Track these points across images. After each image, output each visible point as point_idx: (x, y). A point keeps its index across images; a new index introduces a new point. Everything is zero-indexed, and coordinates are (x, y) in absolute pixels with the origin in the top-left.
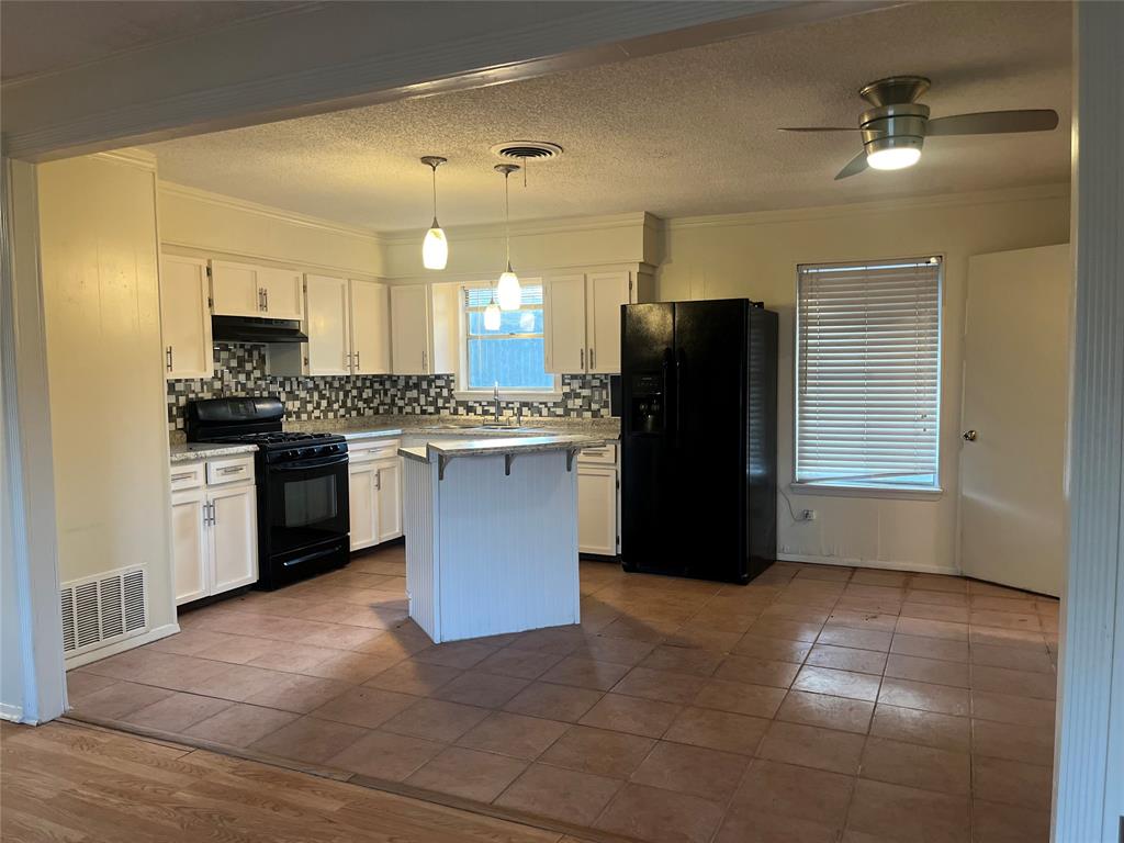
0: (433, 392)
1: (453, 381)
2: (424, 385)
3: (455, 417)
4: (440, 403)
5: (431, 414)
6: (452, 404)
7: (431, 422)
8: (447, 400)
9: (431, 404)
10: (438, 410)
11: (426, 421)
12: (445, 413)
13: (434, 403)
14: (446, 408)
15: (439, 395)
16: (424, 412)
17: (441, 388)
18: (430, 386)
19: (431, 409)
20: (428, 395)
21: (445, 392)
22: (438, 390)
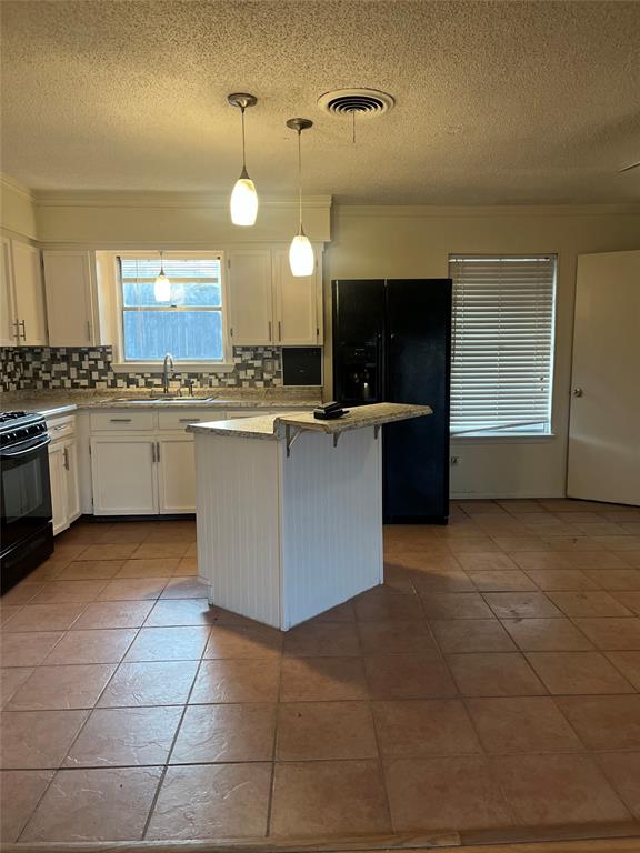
0: (86, 365)
1: (110, 353)
2: (76, 358)
3: (115, 390)
4: (95, 375)
5: (84, 387)
6: (110, 376)
7: (86, 396)
8: (103, 373)
9: (84, 377)
10: (92, 384)
11: (80, 394)
12: (101, 386)
13: (88, 375)
14: (103, 381)
15: (94, 368)
16: (75, 385)
17: (96, 360)
18: (82, 358)
19: (84, 382)
20: (79, 367)
21: (101, 365)
22: (93, 362)
